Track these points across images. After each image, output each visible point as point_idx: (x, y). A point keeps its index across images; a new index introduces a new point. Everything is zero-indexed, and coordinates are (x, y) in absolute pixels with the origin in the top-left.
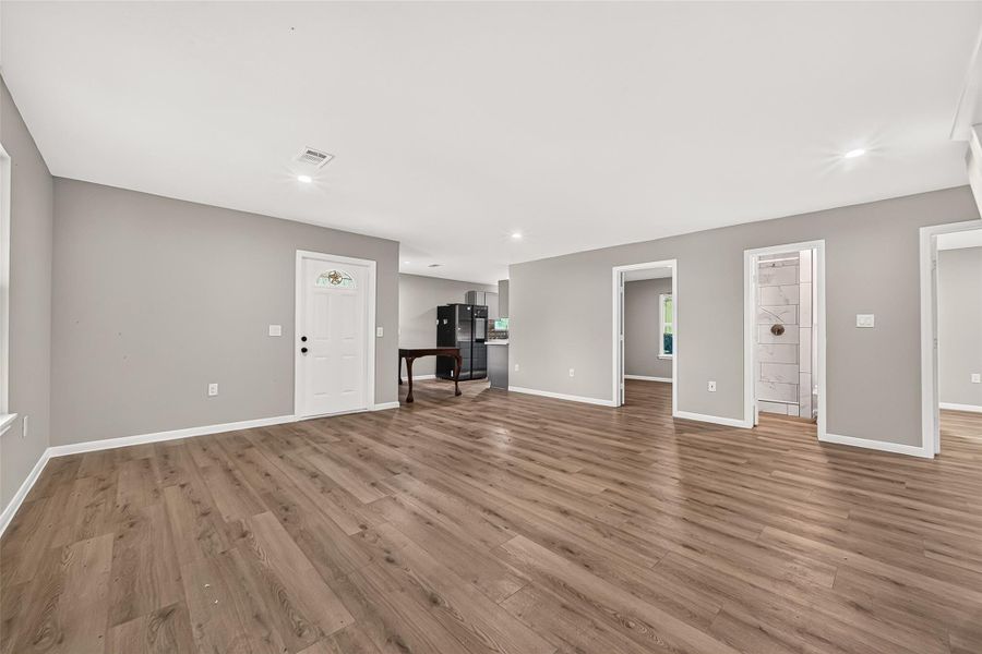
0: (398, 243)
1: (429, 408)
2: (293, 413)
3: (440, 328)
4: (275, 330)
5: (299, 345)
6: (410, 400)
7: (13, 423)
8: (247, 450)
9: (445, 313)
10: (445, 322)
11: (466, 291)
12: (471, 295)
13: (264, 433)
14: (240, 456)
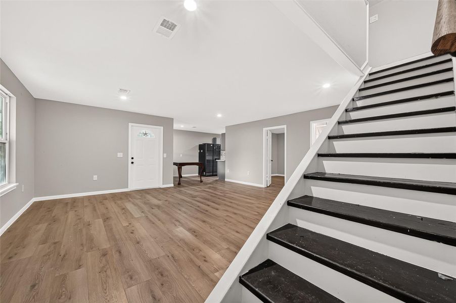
0: (173, 119)
1: (186, 187)
2: (128, 188)
3: (200, 153)
4: (120, 155)
5: (130, 161)
6: (179, 184)
7: (17, 186)
8: (104, 201)
9: (202, 147)
10: (202, 151)
11: (212, 138)
12: (214, 140)
13: (114, 196)
14: (101, 202)
